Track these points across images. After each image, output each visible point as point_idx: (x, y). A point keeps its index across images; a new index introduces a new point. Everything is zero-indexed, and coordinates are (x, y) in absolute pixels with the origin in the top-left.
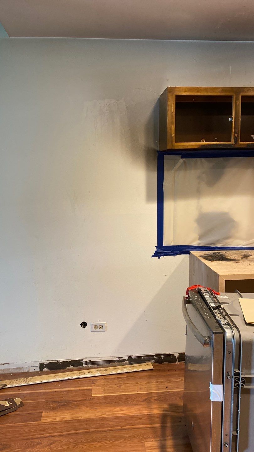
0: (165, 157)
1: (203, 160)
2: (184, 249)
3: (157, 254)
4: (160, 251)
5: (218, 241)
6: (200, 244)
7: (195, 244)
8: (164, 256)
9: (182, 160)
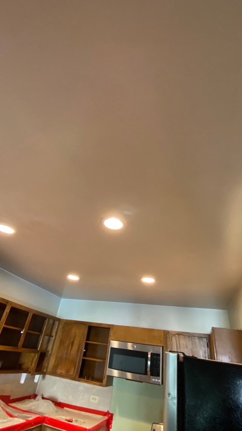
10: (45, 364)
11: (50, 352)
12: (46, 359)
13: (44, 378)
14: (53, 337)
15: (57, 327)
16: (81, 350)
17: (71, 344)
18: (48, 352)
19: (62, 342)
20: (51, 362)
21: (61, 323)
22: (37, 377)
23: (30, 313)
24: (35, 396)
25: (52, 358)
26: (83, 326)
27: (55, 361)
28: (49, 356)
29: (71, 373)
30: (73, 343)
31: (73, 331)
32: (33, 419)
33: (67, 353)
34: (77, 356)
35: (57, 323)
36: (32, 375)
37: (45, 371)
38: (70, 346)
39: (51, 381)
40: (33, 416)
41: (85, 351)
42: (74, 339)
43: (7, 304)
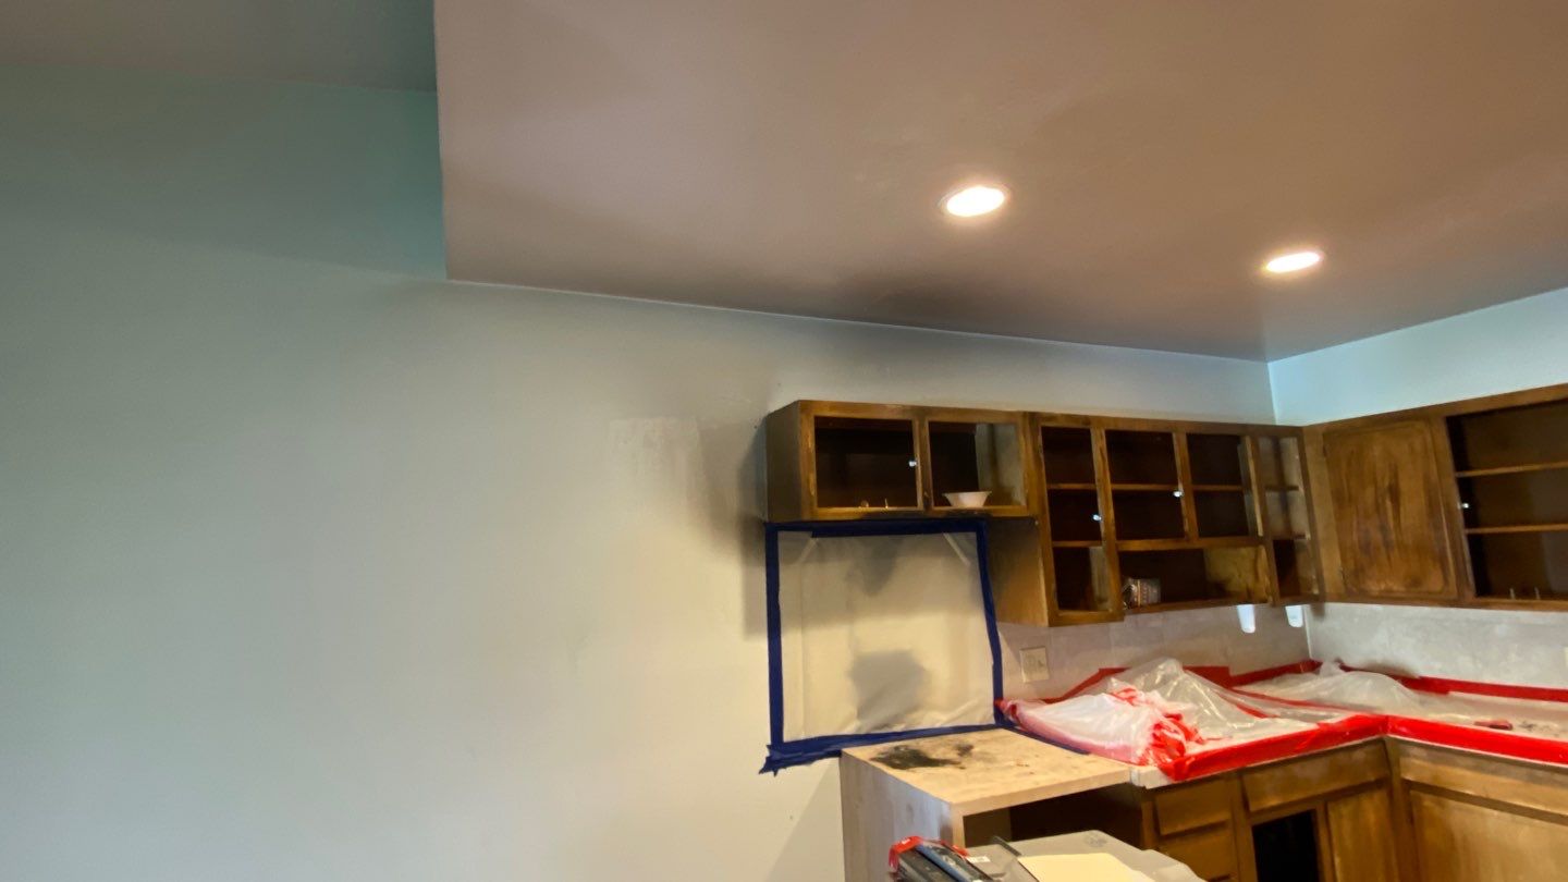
0: (781, 534)
1: (854, 540)
2: (829, 746)
3: (772, 765)
4: (778, 756)
5: (897, 719)
6: (860, 729)
7: (849, 730)
8: (785, 766)
9: (813, 542)
10: (1306, 572)
11: (1308, 536)
12: (1301, 558)
13: (1319, 612)
14: (1295, 488)
15: (1297, 457)
16: (1450, 508)
17: (1388, 496)
18: (1303, 536)
19: (1342, 499)
20: (1330, 564)
21: (1306, 439)
22: (1296, 614)
23: (1174, 436)
24: (1313, 666)
25: (1323, 551)
26: (1420, 425)
27: (1343, 558)
28: (1309, 547)
29: (1435, 585)
30: (1394, 493)
31: (1377, 451)
32: (1341, 722)
33: (1383, 528)
34: (1437, 527)
35: (1291, 445)
36: (1274, 605)
37: (1316, 592)
38: (1388, 503)
39: (1356, 620)
40: (1336, 714)
41: (1466, 506)
42: (1396, 476)
43: (1088, 427)
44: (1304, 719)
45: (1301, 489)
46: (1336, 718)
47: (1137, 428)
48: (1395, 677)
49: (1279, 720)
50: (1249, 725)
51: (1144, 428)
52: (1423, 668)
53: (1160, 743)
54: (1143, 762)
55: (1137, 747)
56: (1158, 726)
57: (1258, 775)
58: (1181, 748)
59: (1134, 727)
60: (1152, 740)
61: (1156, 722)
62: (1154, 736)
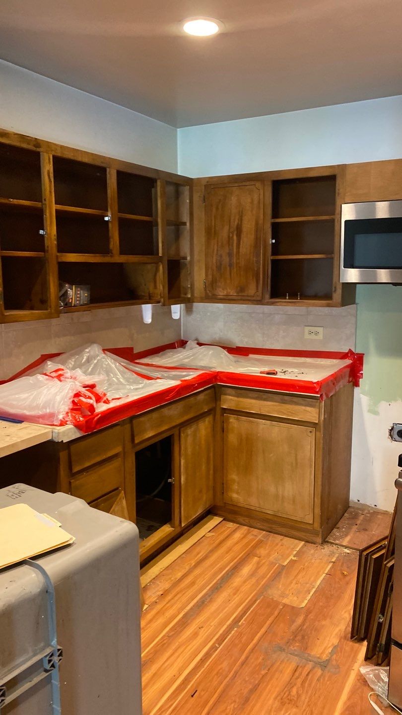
10: (185, 283)
11: (188, 258)
12: (183, 273)
13: (189, 310)
14: (185, 224)
15: (188, 201)
16: (265, 241)
17: (235, 233)
18: (185, 258)
19: (210, 233)
20: (198, 277)
21: (194, 188)
22: (177, 311)
23: (108, 170)
24: (183, 344)
25: (196, 269)
26: (258, 184)
27: (207, 275)
28: (188, 266)
29: (252, 290)
30: (239, 230)
31: (233, 200)
32: (194, 378)
33: (230, 255)
34: (258, 255)
35: (186, 191)
36: (164, 305)
37: (189, 296)
38: (235, 237)
39: (209, 314)
40: (191, 373)
41: (274, 241)
42: (241, 220)
43: (38, 150)
44: (173, 378)
45: (188, 224)
46: (191, 376)
47: (79, 158)
48: (224, 348)
49: (158, 381)
50: (141, 386)
51: (85, 160)
52: (239, 341)
53: (76, 407)
54: (63, 423)
55: (59, 413)
56: (77, 395)
57: (142, 419)
58: (92, 408)
59: (58, 398)
60: (71, 406)
61: (75, 392)
62: (73, 402)
